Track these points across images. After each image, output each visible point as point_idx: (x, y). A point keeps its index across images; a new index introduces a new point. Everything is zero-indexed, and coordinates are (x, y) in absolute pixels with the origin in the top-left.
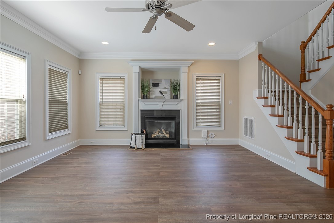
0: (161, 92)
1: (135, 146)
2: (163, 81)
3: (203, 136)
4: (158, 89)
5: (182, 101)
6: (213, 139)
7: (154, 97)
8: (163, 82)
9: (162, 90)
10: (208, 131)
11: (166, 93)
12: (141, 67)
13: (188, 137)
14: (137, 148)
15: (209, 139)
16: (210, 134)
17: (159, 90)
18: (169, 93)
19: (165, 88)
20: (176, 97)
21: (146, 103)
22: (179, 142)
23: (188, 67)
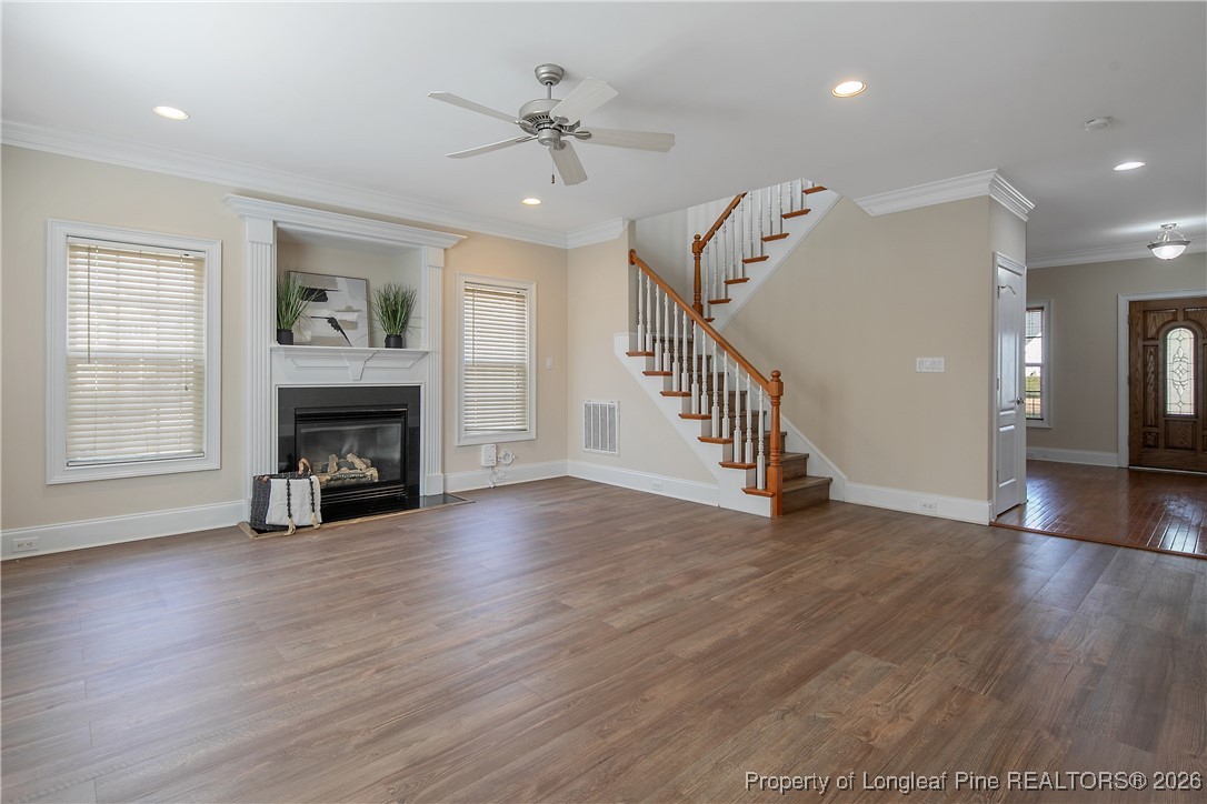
0: (332, 321)
1: (285, 521)
2: (342, 284)
3: (483, 463)
4: (323, 310)
5: (427, 358)
6: (508, 469)
7: (309, 339)
8: (339, 287)
9: (338, 317)
10: (498, 446)
11: (354, 325)
12: (280, 225)
13: (443, 472)
14: (297, 527)
15: (501, 470)
16: (501, 455)
17: (327, 313)
18: (363, 329)
19: (349, 310)
20: (396, 341)
21: (301, 363)
22: (414, 490)
23: (445, 250)
